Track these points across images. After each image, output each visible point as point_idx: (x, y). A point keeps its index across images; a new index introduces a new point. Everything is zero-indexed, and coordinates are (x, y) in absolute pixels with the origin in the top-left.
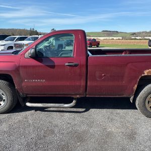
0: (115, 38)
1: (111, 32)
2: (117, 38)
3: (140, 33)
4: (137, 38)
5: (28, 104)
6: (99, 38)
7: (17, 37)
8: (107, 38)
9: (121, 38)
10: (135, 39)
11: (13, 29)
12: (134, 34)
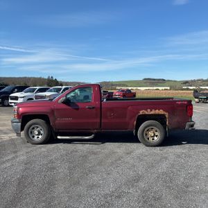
0: (160, 88)
1: (154, 80)
2: (164, 88)
3: (194, 81)
4: (190, 88)
5: (59, 137)
6: (139, 88)
7: (38, 88)
8: (150, 88)
9: (168, 88)
10: (188, 89)
11: (25, 78)
12: (186, 83)
